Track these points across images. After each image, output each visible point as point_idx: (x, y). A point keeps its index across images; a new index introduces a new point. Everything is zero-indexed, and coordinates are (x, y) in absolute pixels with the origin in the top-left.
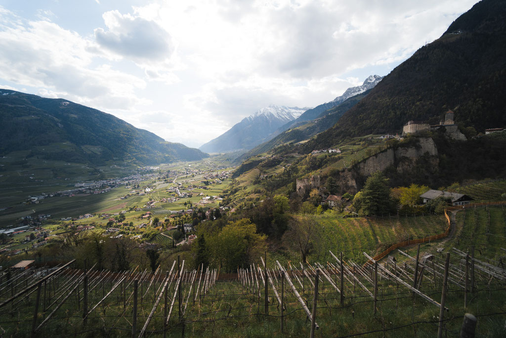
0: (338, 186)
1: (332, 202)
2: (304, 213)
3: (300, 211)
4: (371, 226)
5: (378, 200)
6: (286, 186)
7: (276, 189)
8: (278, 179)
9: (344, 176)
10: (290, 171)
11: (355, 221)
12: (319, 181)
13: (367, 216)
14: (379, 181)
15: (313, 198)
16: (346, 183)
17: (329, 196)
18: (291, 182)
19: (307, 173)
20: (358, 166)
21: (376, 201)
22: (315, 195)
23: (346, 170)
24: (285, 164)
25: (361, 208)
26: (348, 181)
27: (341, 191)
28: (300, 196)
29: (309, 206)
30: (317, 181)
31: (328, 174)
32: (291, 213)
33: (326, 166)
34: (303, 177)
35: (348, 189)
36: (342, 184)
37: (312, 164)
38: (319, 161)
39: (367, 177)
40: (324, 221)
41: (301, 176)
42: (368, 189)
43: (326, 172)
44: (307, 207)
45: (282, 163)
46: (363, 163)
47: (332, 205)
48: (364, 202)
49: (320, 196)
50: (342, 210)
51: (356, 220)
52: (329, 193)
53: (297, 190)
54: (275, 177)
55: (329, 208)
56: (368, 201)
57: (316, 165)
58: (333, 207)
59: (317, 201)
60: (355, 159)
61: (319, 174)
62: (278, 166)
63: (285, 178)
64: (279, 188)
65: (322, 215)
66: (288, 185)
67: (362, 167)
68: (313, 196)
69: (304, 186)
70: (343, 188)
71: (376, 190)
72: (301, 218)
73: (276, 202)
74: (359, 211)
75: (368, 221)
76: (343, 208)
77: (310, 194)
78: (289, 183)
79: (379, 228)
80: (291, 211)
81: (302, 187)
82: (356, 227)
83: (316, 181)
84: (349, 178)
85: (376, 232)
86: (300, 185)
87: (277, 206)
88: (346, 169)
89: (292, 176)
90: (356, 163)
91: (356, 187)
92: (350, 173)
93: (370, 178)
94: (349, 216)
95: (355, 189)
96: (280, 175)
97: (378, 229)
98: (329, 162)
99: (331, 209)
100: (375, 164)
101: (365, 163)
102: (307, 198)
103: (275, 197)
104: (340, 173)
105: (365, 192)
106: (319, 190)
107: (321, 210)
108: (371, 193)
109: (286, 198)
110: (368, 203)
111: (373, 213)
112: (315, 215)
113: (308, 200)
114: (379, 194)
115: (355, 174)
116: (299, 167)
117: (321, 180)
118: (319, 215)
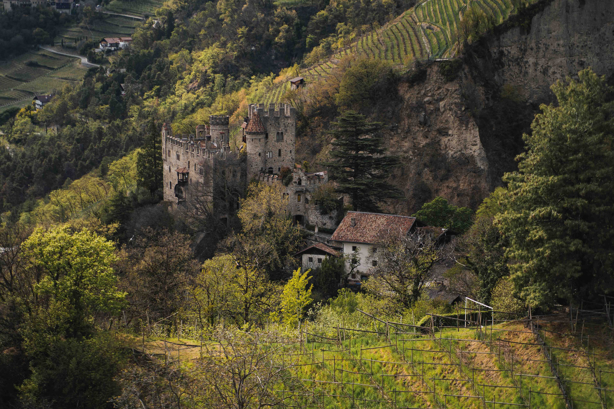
0: (392, 161)
1: (364, 253)
2: (212, 318)
3: (190, 314)
4: (553, 363)
5: (583, 225)
6: (104, 173)
7: (44, 194)
8: (52, 131)
9: (420, 106)
10: (120, 78)
11: (475, 344)
12: (290, 137)
13: (537, 311)
14: (588, 125)
15: (259, 233)
16: (435, 144)
17: (348, 219)
18: (127, 150)
19: (225, 89)
20: (494, 50)
21: (577, 234)
22: (270, 214)
23: (434, 73)
24: (93, 38)
25: (506, 272)
26: (443, 132)
27: (409, 188)
28: (184, 229)
29: (234, 279)
30: (280, 136)
31: (338, 98)
32: (137, 330)
33: (329, 52)
34: (200, 116)
35: (445, 178)
36: (415, 147)
37: (249, 38)
38: (287, 20)
39: (535, 108)
40: (320, 356)
41: (189, 110)
42: (538, 168)
43: (326, 86)
44: (223, 287)
45: (74, 30)
46: (517, 31)
47: (364, 267)
48: (521, 241)
49: (299, 219)
50: (410, 287)
51: (480, 336)
52: (347, 200)
53: (169, 193)
54: (34, 121)
55: (346, 285)
56: (538, 233)
57: (269, 43)
58: (365, 277)
59: (283, 253)
60: (479, 11)
61: (291, 96)
62: (50, 50)
63: (93, 125)
64: (60, 185)
65: (310, 327)
66: (115, 166)
67: (514, 51)
68: (259, 223)
69: (205, 170)
70: (419, 174)
71: (576, 171)
72: (196, 353)
73: (39, 272)
74: (498, 289)
75: (539, 337)
76: (418, 280)
77: (244, 215)
78: (117, 155)
79: (592, 369)
80: (132, 314)
81: (194, 176)
82: (479, 378)
83: (273, 136)
84: (450, 116)
85: (575, 393)
86: (182, 164)
87: (47, 294)
88: (431, 63)
89: (134, 109)
90: (483, 30)
91: (482, 165)
92: (452, 87)
93: (549, 110)
94: (450, 323)
95: (477, 172)
96: (63, 109)
97: (588, 378)
98: (341, 26)
99: (357, 289)
100: (575, 39)
101: (526, 30)
102: (223, 235)
103: (34, 238)
104: (403, 90)
105: (525, 187)
106: (291, 189)
107: (306, 298)
108: (551, 190)
109: (100, 240)
110: (540, 242)
111: (565, 292)
112: (272, 328)
113: (230, 250)
114: (589, 196)
115: (480, 91)
116: (172, 56)
117: (299, 133)
118: (294, 325)
